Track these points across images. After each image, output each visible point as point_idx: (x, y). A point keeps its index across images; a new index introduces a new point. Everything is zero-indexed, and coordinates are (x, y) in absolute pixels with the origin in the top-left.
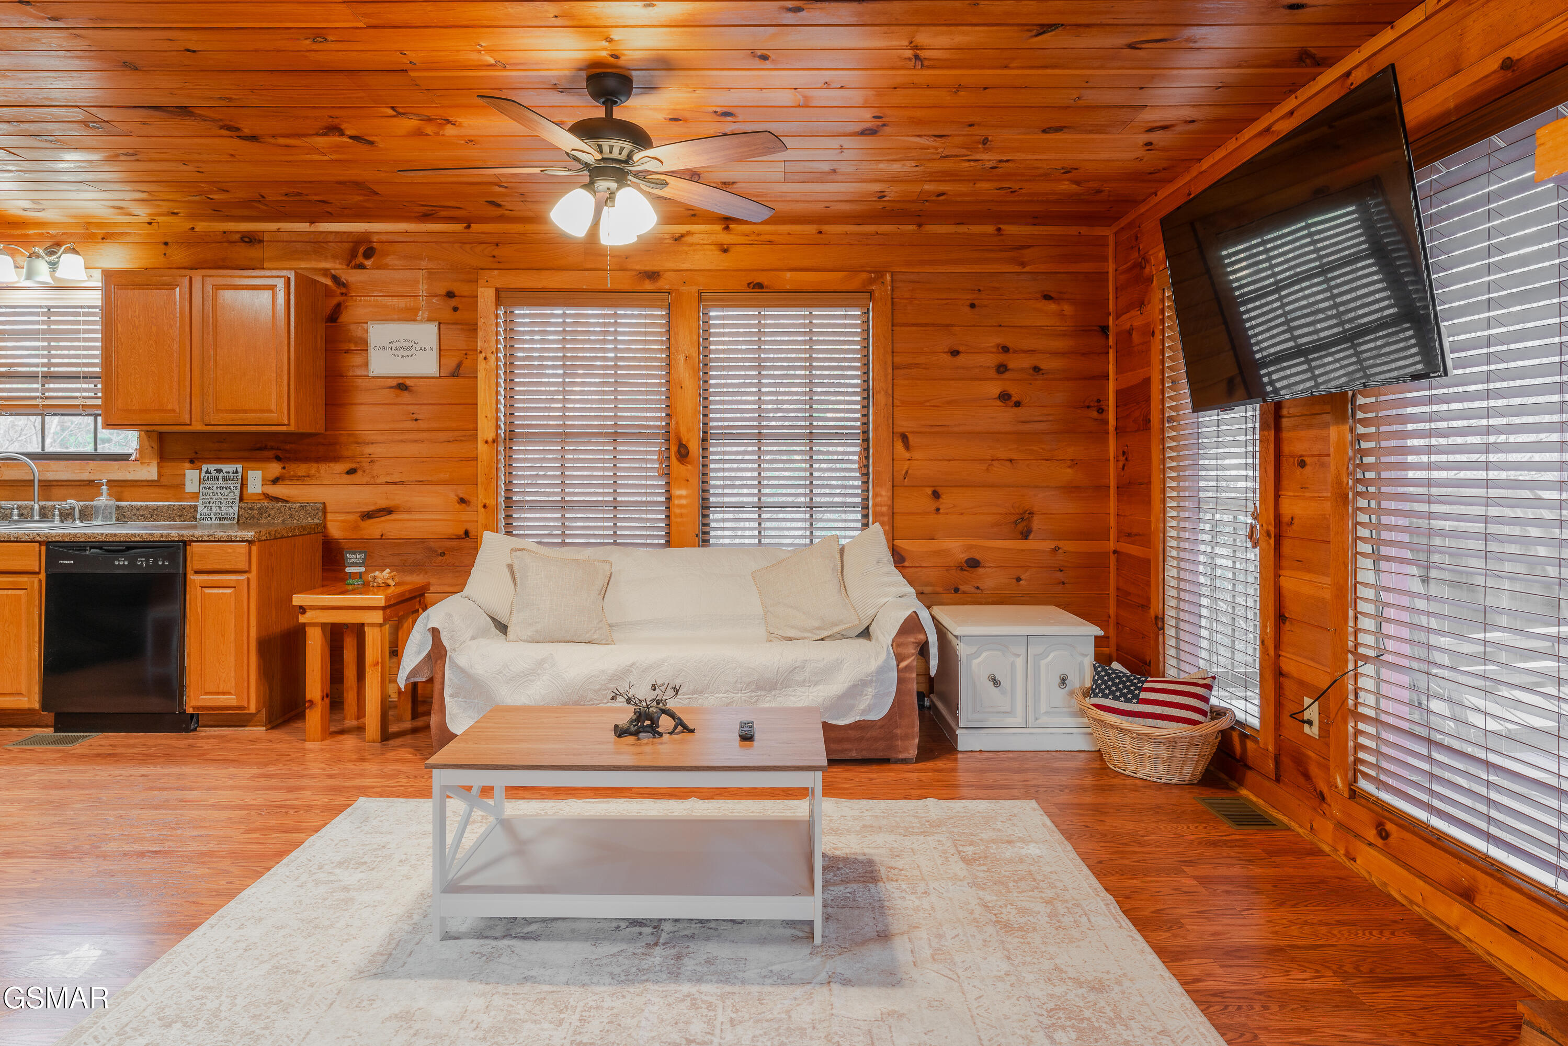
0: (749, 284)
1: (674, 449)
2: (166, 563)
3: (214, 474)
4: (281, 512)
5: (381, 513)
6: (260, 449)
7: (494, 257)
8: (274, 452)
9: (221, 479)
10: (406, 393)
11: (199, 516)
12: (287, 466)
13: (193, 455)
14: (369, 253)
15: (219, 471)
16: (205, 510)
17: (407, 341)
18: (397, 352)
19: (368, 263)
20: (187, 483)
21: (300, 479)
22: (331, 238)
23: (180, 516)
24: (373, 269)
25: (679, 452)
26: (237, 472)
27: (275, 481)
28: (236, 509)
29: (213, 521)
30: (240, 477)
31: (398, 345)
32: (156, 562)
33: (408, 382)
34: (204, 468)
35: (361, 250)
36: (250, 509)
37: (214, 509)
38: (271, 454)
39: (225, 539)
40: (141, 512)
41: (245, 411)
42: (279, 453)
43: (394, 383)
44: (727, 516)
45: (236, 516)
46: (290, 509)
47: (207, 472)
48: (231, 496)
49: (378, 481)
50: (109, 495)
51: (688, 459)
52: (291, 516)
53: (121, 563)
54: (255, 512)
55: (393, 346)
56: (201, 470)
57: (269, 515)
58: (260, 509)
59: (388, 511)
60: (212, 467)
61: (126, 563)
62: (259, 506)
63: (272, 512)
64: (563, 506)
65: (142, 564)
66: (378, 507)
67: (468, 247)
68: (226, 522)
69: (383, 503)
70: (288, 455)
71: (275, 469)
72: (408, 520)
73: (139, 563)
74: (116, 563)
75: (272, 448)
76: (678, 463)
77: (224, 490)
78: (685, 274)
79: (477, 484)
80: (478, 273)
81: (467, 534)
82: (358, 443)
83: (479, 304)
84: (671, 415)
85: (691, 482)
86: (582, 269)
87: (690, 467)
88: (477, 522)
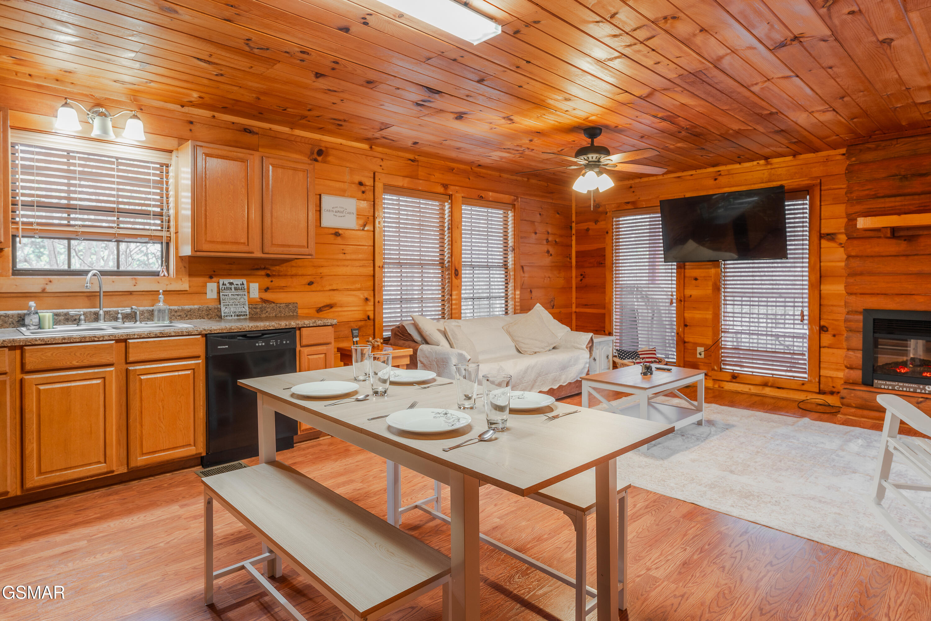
0: (478, 196)
1: (453, 271)
2: (288, 342)
3: (228, 285)
4: (274, 310)
5: (327, 308)
6: (257, 269)
7: (381, 166)
8: (266, 271)
9: (233, 289)
10: (339, 238)
11: (223, 314)
12: (273, 280)
13: (213, 273)
14: (320, 152)
15: (231, 284)
16: (226, 310)
17: (342, 208)
18: (336, 214)
19: (320, 159)
20: (208, 291)
21: (282, 289)
22: (298, 139)
23: (208, 315)
24: (322, 162)
25: (455, 273)
26: (243, 284)
27: (267, 289)
28: (247, 309)
29: (233, 317)
30: (246, 288)
31: (337, 209)
32: (282, 342)
33: (340, 232)
34: (221, 281)
35: (316, 151)
36: (255, 308)
37: (232, 309)
38: (263, 272)
39: (322, 324)
40: (179, 314)
41: (289, 246)
42: (269, 272)
43: (333, 231)
44: (468, 303)
45: (248, 313)
46: (280, 307)
47: (223, 284)
48: (242, 300)
49: (325, 289)
50: (164, 301)
51: (458, 276)
52: (280, 312)
53: (260, 344)
54: (258, 310)
55: (334, 210)
56: (219, 283)
57: (267, 312)
58: (261, 308)
59: (330, 306)
60: (226, 281)
61: (263, 344)
62: (260, 306)
63: (269, 310)
64: (401, 301)
65: (273, 344)
66: (325, 304)
67: (369, 158)
68: (242, 317)
69: (328, 301)
70: (274, 273)
71: (267, 282)
72: (341, 311)
73: (271, 343)
74: (257, 345)
75: (265, 269)
76: (455, 279)
77: (236, 296)
78: (457, 188)
79: (374, 290)
80: (374, 174)
81: (369, 317)
82: (314, 266)
83: (376, 191)
84: (452, 255)
85: (459, 288)
86: (418, 179)
87: (459, 281)
88: (374, 310)
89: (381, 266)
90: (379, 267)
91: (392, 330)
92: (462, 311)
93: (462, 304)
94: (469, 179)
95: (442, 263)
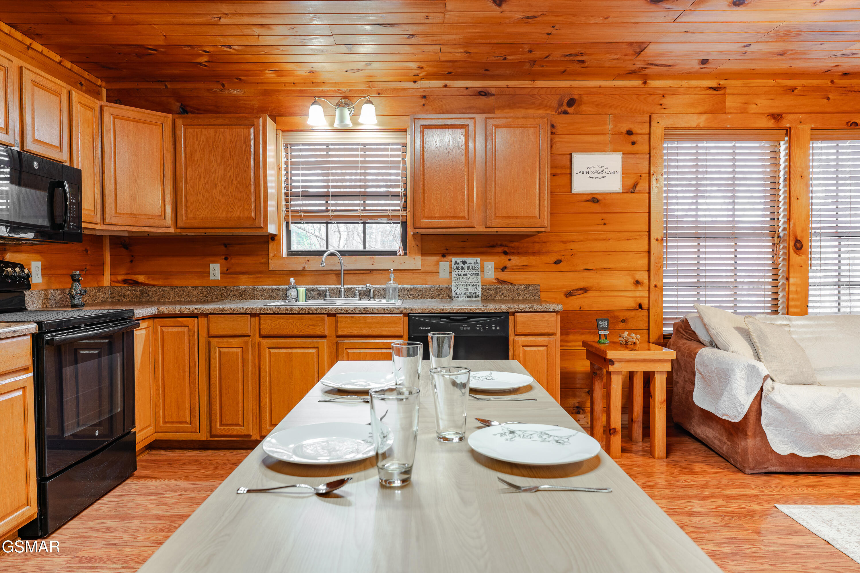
0: (848, 123)
1: (792, 243)
2: (498, 328)
3: (461, 264)
4: (511, 292)
5: (580, 292)
6: (493, 246)
7: (661, 105)
8: (503, 248)
9: (466, 268)
10: (596, 205)
11: (454, 295)
12: (512, 258)
13: (445, 251)
14: (571, 102)
15: (464, 262)
16: (458, 291)
17: (600, 167)
18: (592, 175)
19: (570, 110)
20: (441, 271)
21: (522, 268)
22: (543, 92)
23: (439, 295)
24: (573, 114)
25: (795, 245)
26: (477, 263)
27: (504, 269)
28: (480, 290)
29: (464, 298)
30: (479, 267)
31: (594, 169)
32: (490, 328)
33: (598, 197)
34: (454, 259)
35: (565, 101)
36: (489, 289)
37: (464, 290)
38: (500, 250)
39: (542, 310)
40: (411, 293)
41: (516, 218)
42: (506, 249)
43: (589, 198)
44: (823, 292)
45: (480, 295)
46: (517, 289)
47: (456, 263)
48: (475, 280)
49: (578, 268)
50: (394, 280)
51: (802, 251)
52: (518, 294)
53: (465, 328)
54: (493, 292)
55: (590, 170)
56: (451, 261)
57: (503, 294)
58: (496, 289)
59: (585, 290)
60: (459, 259)
61: (469, 328)
62: (495, 287)
63: (505, 292)
64: (698, 286)
65: (480, 330)
66: (577, 287)
67: (642, 98)
68: (473, 299)
69: (581, 284)
70: (512, 251)
71: (503, 260)
72: (599, 297)
73: (478, 328)
74: (462, 328)
75: (501, 246)
76: (795, 255)
77: (469, 276)
78: (801, 116)
79: (649, 271)
80: (650, 116)
81: (640, 306)
82: (563, 242)
83: (652, 139)
84: (789, 219)
85: (804, 268)
86: (726, 113)
87: (803, 257)
88: (649, 297)
89: (660, 238)
90: (657, 240)
91: (675, 324)
92: (810, 304)
93: (810, 292)
94: (828, 99)
95: (773, 232)
